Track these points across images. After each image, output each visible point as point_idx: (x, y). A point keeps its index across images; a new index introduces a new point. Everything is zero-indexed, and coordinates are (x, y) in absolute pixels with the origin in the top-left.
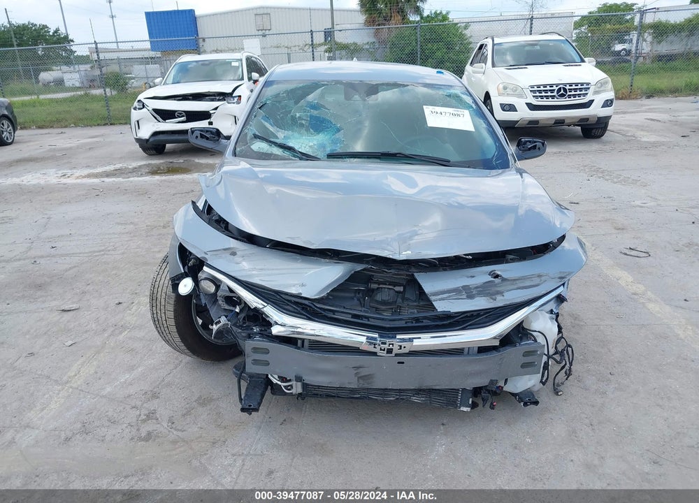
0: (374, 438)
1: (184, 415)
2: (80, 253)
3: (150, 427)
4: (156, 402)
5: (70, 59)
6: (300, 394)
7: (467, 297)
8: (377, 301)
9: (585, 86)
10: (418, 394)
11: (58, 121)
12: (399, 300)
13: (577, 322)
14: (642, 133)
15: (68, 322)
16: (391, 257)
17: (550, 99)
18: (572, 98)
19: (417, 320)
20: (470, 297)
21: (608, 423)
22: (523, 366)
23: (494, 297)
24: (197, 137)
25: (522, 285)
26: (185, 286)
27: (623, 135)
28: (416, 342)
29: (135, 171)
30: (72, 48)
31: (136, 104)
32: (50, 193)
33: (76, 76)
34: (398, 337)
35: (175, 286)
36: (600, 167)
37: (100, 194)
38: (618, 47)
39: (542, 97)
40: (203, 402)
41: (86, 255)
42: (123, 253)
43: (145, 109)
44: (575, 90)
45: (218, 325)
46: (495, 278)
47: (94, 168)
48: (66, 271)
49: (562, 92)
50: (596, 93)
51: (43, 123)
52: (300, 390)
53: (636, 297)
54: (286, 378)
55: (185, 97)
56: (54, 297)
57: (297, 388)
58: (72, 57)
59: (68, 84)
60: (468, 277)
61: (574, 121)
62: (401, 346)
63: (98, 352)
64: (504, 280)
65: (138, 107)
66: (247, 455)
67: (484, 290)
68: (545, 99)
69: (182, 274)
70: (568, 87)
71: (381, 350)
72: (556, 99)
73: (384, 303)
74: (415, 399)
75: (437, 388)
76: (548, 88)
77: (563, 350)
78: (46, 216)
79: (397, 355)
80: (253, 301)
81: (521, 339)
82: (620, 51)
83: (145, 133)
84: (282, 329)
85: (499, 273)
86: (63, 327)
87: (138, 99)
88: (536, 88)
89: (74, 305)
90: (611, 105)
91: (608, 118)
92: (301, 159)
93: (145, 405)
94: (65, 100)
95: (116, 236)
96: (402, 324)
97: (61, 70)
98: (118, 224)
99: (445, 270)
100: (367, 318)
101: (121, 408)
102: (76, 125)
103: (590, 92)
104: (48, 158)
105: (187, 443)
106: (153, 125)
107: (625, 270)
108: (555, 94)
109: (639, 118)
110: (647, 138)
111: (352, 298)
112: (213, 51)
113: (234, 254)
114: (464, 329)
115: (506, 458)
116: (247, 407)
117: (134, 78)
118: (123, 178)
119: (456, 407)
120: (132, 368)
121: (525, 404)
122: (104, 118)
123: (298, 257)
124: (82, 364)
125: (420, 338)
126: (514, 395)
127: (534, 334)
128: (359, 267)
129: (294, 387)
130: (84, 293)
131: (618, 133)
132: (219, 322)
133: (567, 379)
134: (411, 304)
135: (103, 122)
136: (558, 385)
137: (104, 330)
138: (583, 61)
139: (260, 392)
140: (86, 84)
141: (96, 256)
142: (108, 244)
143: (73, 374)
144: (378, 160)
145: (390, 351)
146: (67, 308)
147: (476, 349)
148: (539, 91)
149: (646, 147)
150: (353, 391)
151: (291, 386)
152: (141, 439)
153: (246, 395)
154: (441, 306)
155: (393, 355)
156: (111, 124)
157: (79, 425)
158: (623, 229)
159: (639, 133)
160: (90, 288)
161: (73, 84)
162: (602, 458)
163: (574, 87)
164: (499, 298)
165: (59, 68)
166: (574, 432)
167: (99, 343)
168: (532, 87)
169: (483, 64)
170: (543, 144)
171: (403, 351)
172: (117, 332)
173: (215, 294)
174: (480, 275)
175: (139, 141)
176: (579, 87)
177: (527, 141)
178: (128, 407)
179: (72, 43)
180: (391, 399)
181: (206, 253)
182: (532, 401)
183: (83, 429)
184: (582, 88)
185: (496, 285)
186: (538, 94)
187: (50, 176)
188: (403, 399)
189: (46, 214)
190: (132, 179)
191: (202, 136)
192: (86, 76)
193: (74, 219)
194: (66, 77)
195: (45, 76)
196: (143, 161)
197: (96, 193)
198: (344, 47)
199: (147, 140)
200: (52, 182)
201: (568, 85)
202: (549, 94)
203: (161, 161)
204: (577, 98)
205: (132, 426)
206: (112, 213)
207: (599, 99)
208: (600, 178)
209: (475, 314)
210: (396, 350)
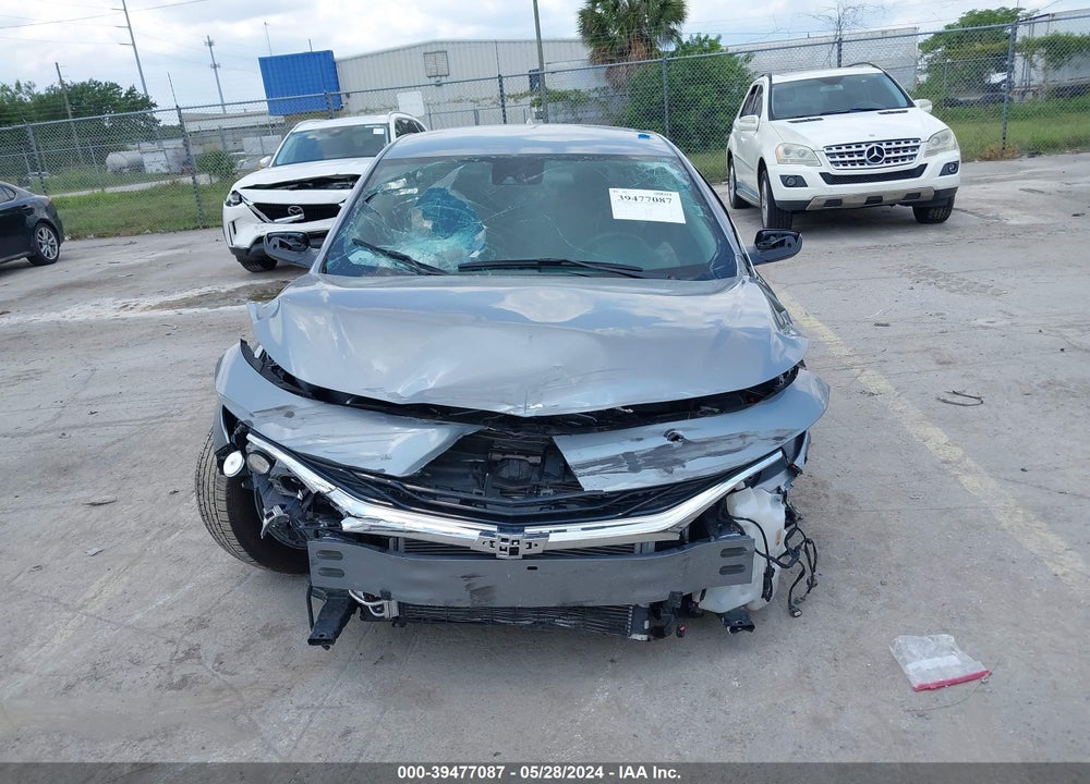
0: (507, 681)
1: (239, 652)
2: (130, 421)
3: (188, 668)
4: (203, 632)
5: (153, 132)
6: (397, 618)
7: (629, 469)
8: (502, 478)
9: (912, 144)
10: (567, 615)
11: (128, 225)
12: (535, 476)
13: (848, 507)
14: (1011, 212)
15: (97, 520)
16: (512, 413)
17: (858, 166)
18: (892, 163)
19: (557, 504)
20: (634, 469)
21: (861, 657)
22: (724, 571)
23: (669, 468)
24: (275, 246)
25: (713, 450)
26: (232, 463)
27: (981, 216)
28: (554, 538)
29: (231, 297)
30: (154, 115)
31: (230, 197)
32: (101, 333)
33: (161, 157)
34: (528, 530)
35: (221, 464)
36: (934, 267)
37: (173, 332)
38: (997, 78)
39: (844, 163)
40: (269, 632)
41: (138, 423)
42: (192, 419)
43: (242, 205)
44: (897, 150)
45: (271, 519)
46: (673, 440)
47: (170, 294)
48: (107, 446)
49: (875, 153)
50: (930, 153)
51: (105, 230)
52: (395, 613)
53: (946, 466)
54: (373, 596)
55: (301, 185)
56: (84, 485)
57: (391, 610)
58: (155, 129)
59: (150, 169)
60: (632, 440)
61: (896, 197)
62: (530, 544)
63: (132, 564)
64: (687, 443)
65: (233, 201)
66: (318, 708)
67: (656, 459)
68: (849, 166)
69: (227, 446)
70: (884, 146)
71: (501, 549)
72: (866, 166)
73: (512, 481)
74: (560, 622)
75: (591, 604)
76: (854, 149)
77: (799, 547)
78: (89, 368)
79: (525, 557)
80: (315, 482)
81: (721, 530)
82: (1000, 84)
83: (244, 239)
84: (358, 522)
85: (680, 433)
86: (89, 527)
87: (233, 189)
88: (834, 150)
89: (108, 497)
90: (954, 171)
91: (951, 192)
92: (420, 273)
93: (186, 638)
94: (142, 193)
95: (187, 394)
96: (535, 511)
97: (139, 148)
98: (191, 376)
99: (600, 430)
100: (484, 504)
101: (151, 643)
102: (153, 231)
103: (920, 152)
104: (106, 282)
105: (236, 690)
106: (256, 228)
107: (940, 427)
108: (865, 157)
109: (1011, 189)
110: (1016, 219)
111: (466, 476)
112: (362, 111)
113: (290, 415)
114: (626, 516)
115: (696, 710)
116: (318, 637)
117: (244, 157)
118: (211, 308)
119: (625, 634)
120: (176, 586)
121: (734, 630)
122: (195, 220)
123: (384, 417)
124: (107, 581)
125: (565, 531)
126: (720, 615)
127: (741, 522)
128: (470, 430)
129: (386, 607)
130: (126, 478)
131: (973, 213)
132: (272, 514)
133: (808, 592)
134: (552, 481)
135: (193, 225)
136: (797, 602)
137: (146, 532)
138: (911, 105)
139: (340, 616)
140: (175, 168)
141: (152, 424)
142: (172, 407)
143: (93, 594)
144: (536, 272)
145: (514, 551)
146: (97, 500)
147: (652, 547)
148: (838, 153)
149: (1013, 233)
150: (471, 611)
151: (382, 606)
152: (171, 686)
153: (319, 620)
154: (590, 483)
155: (520, 556)
156: (204, 227)
157: (88, 667)
158: (950, 363)
159: (1006, 213)
160: (137, 470)
161: (157, 170)
162: (841, 708)
163: (894, 145)
164: (677, 469)
165: (136, 146)
166: (807, 670)
167: (136, 551)
168: (829, 148)
169: (756, 117)
170: (796, 238)
171: (534, 550)
172: (165, 533)
173: (268, 475)
174: (651, 438)
175: (236, 251)
176: (903, 145)
177: (770, 235)
178: (161, 641)
179: (154, 109)
180: (527, 622)
181: (252, 415)
182: (744, 624)
183: (93, 673)
184: (906, 147)
185: (674, 451)
186: (838, 159)
187: (104, 308)
188: (541, 623)
189: (90, 365)
190: (222, 309)
191: (282, 245)
192: (177, 156)
193: (130, 371)
194: (147, 159)
195: (116, 159)
196: (243, 280)
197: (164, 332)
198: (561, 97)
199: (248, 250)
200: (106, 317)
201: (884, 144)
202: (856, 158)
203: (270, 281)
204: (900, 162)
205: (162, 668)
206: (185, 361)
207: (936, 162)
208: (930, 284)
209: (640, 493)
210: (523, 550)
